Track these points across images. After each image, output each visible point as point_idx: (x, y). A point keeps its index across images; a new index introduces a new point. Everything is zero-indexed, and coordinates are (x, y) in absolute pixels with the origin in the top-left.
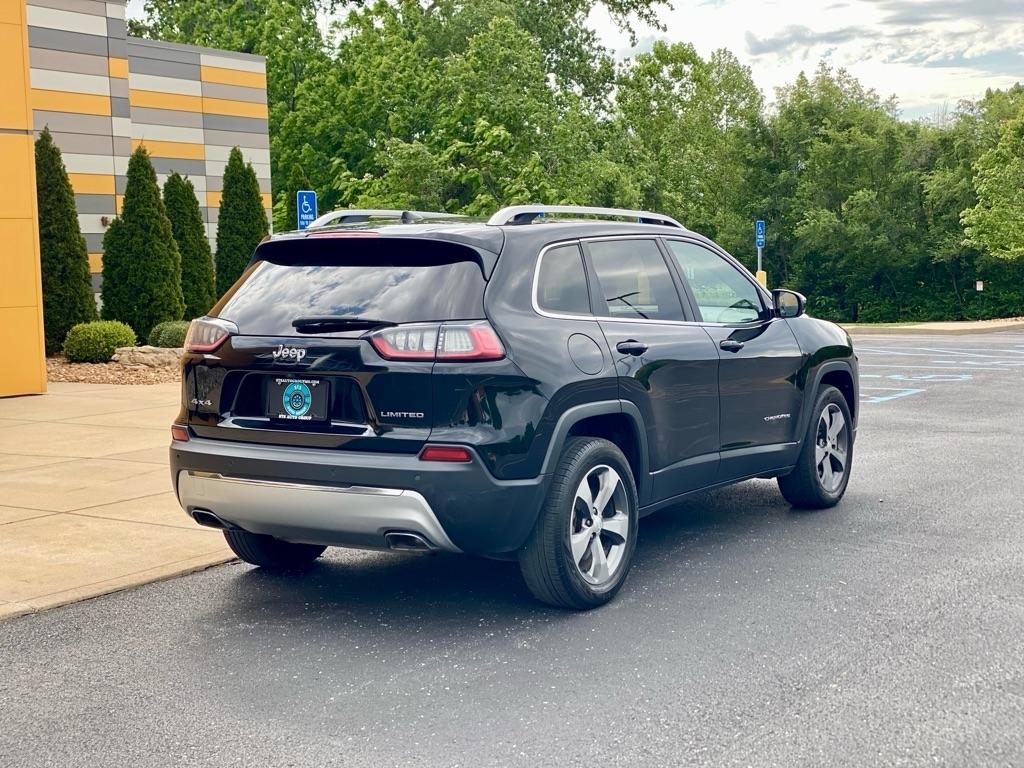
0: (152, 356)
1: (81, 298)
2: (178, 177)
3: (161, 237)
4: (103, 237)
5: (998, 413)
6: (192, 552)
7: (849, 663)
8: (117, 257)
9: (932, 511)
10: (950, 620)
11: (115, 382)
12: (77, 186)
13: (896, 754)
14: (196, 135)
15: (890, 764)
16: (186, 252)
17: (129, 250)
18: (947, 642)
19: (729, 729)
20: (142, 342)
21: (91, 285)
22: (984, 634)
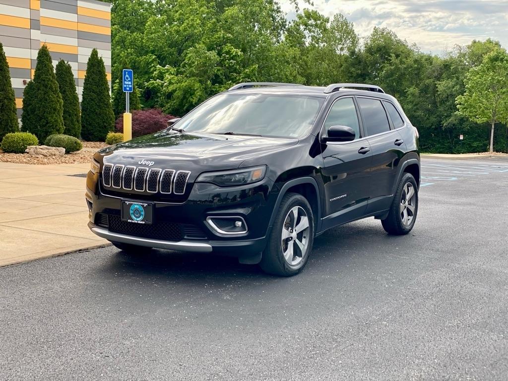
0: (46, 151)
1: (11, 120)
2: (64, 62)
3: (53, 91)
4: (24, 90)
5: (470, 196)
6: (59, 246)
7: (393, 311)
8: (30, 100)
9: (436, 240)
10: (444, 293)
11: (26, 163)
12: (11, 64)
13: (415, 357)
14: (74, 42)
15: (412, 363)
16: (66, 100)
17: (36, 97)
18: (443, 303)
19: (331, 343)
20: (41, 143)
21: (16, 114)
22: (461, 300)
